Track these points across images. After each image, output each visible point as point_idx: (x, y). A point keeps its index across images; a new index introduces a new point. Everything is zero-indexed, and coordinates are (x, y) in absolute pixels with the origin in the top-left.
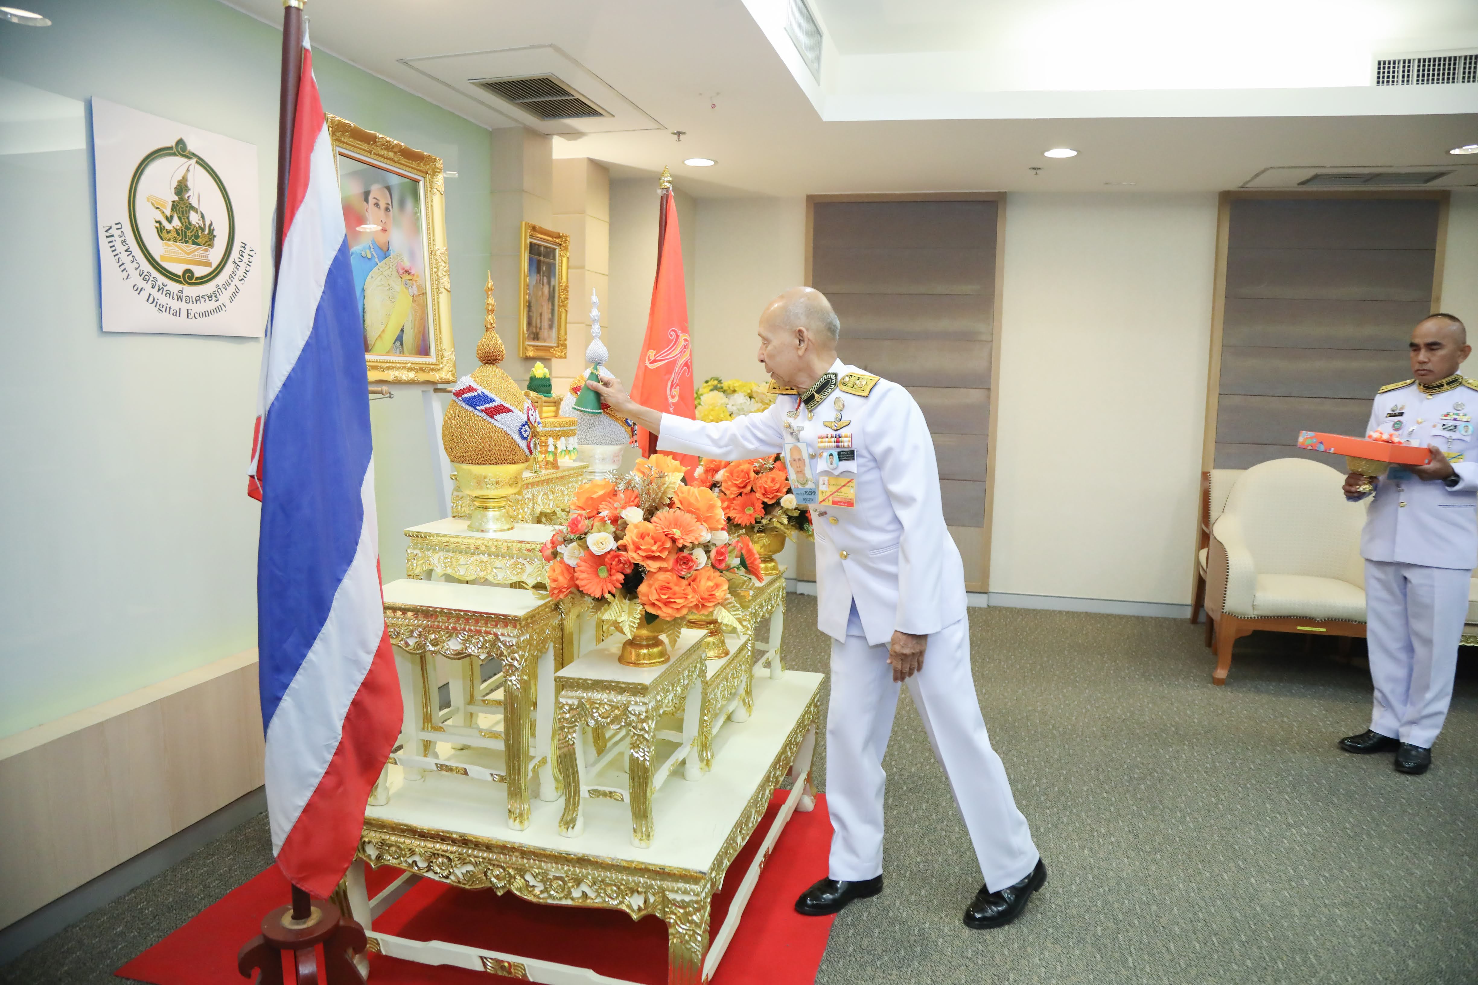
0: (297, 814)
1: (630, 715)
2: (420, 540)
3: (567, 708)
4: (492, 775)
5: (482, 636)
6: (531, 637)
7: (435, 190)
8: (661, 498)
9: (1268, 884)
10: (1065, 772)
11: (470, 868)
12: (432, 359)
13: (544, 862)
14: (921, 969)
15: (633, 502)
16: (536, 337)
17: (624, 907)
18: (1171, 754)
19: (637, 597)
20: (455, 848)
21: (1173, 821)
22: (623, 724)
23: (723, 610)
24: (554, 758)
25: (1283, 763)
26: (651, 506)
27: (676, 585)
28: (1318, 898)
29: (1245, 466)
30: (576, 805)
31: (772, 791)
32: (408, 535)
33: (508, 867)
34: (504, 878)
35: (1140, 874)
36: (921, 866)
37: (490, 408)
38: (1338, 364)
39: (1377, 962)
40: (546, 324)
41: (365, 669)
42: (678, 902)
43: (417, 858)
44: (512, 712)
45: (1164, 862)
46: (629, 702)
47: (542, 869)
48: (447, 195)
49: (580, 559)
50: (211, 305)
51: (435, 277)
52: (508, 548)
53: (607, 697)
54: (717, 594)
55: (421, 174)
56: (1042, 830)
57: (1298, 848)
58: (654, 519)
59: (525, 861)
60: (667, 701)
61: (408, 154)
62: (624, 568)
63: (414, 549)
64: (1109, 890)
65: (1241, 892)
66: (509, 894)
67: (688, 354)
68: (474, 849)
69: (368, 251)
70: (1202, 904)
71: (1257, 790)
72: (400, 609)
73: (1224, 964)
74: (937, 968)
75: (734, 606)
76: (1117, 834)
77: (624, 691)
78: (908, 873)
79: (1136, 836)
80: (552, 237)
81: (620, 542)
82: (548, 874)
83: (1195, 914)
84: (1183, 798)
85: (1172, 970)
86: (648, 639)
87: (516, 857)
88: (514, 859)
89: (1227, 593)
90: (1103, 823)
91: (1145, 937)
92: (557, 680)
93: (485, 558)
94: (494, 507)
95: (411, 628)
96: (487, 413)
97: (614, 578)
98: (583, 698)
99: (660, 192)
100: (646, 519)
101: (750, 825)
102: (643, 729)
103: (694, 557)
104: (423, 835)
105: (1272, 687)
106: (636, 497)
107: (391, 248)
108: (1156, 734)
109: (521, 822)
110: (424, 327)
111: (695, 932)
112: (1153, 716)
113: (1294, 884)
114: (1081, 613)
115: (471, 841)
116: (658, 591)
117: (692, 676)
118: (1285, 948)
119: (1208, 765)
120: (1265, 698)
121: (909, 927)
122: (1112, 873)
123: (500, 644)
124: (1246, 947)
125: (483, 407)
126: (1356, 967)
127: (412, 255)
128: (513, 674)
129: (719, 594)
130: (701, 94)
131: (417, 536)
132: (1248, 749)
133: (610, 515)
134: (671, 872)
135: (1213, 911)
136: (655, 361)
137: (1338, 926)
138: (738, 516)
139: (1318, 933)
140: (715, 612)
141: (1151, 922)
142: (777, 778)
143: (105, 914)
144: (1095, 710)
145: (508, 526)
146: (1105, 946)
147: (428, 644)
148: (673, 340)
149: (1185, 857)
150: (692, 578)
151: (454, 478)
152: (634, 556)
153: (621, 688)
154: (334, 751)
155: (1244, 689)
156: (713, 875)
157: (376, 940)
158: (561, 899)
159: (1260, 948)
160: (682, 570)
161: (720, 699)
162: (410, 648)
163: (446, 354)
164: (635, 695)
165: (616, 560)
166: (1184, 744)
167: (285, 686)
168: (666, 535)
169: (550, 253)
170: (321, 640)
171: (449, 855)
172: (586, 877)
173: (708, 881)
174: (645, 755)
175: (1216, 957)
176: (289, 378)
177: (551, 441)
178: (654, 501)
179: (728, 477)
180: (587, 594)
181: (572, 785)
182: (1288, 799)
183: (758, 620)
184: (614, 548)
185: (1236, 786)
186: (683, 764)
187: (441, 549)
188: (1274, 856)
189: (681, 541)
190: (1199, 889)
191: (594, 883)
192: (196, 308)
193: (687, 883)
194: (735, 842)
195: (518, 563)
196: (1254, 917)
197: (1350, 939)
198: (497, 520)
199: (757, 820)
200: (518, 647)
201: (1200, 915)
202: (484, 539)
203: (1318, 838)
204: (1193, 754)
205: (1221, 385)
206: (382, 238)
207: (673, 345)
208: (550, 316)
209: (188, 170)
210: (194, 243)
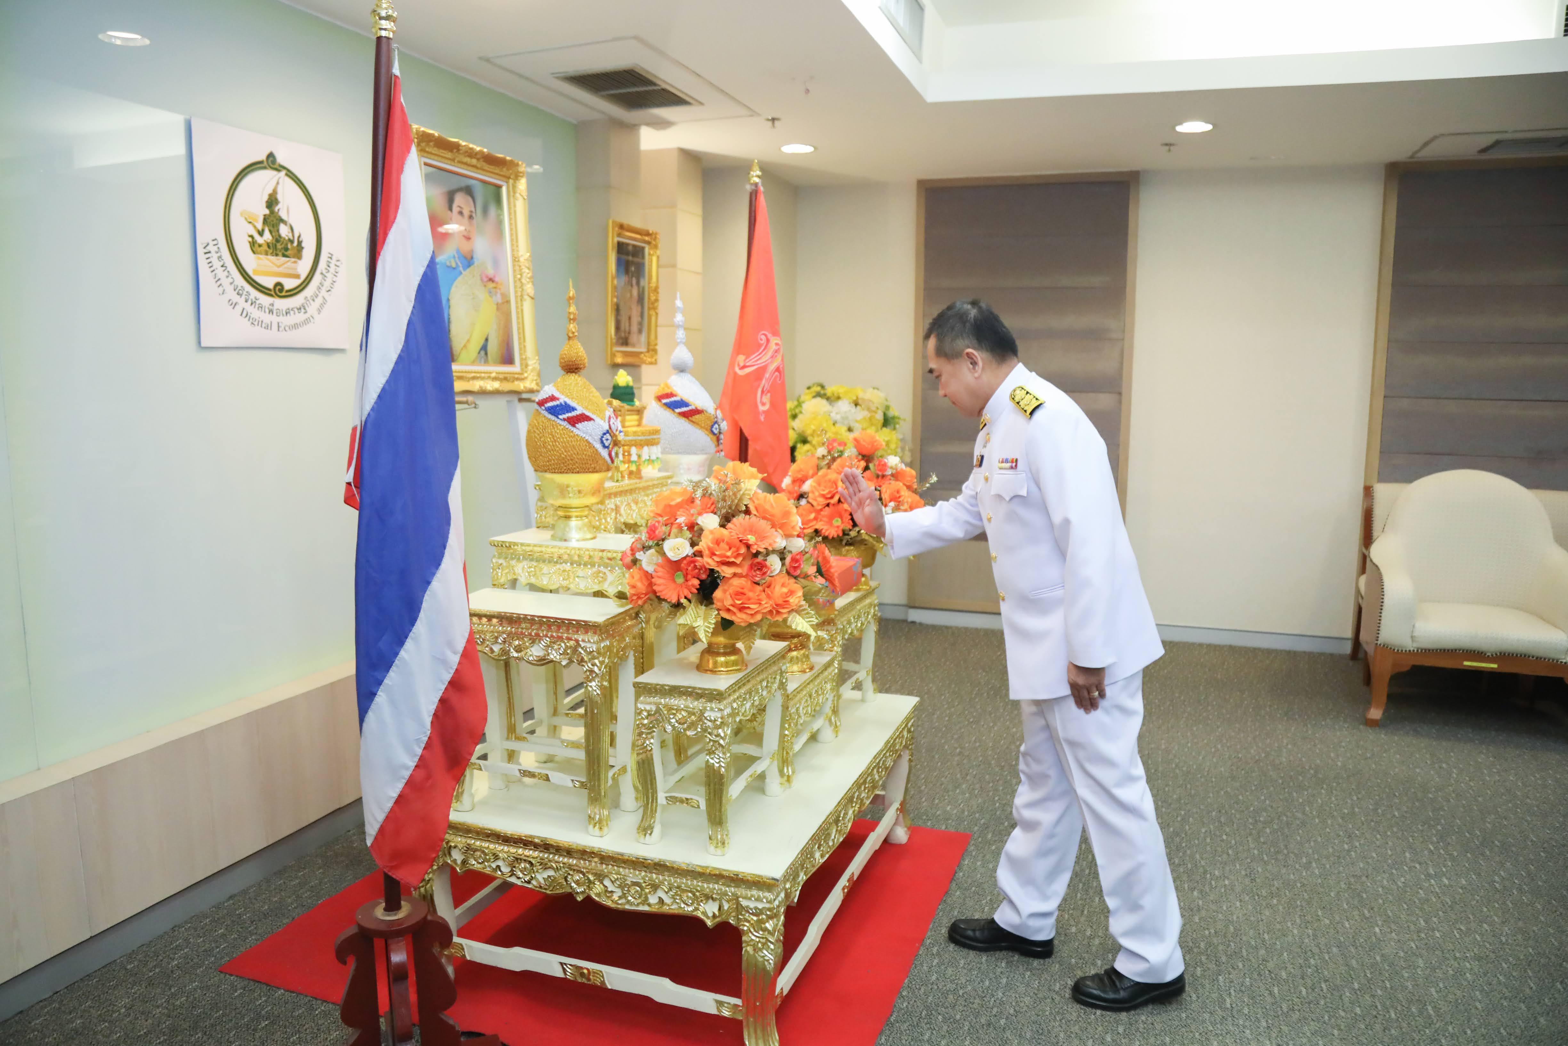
0: (390, 804)
1: (706, 721)
2: (505, 549)
3: (645, 714)
4: (573, 780)
5: (564, 642)
6: (611, 643)
7: (518, 195)
8: (737, 505)
9: (1393, 934)
10: (1183, 813)
11: (551, 873)
12: (515, 368)
13: (624, 867)
14: (1004, 999)
15: (709, 508)
16: (625, 342)
17: (699, 914)
18: (1306, 798)
19: (712, 603)
20: (536, 854)
21: (1297, 866)
22: (699, 730)
23: (798, 617)
24: (635, 767)
25: (1433, 811)
26: (728, 513)
27: (751, 591)
28: (1449, 951)
29: (1409, 478)
30: (654, 812)
31: (856, 812)
32: (494, 545)
33: (588, 872)
34: (583, 884)
35: (1252, 918)
37: (568, 412)
39: (1503, 1017)
40: (635, 328)
41: (451, 668)
42: (751, 909)
43: (500, 863)
44: (592, 718)
45: (1281, 907)
46: (705, 709)
47: (620, 875)
48: (530, 200)
49: (657, 564)
50: (300, 317)
51: (519, 284)
52: (590, 557)
53: (684, 703)
54: (791, 601)
55: (504, 179)
57: (1434, 900)
58: (730, 525)
59: (604, 866)
60: (743, 710)
61: (491, 160)
62: (699, 574)
63: (499, 558)
64: (1216, 933)
65: (1362, 940)
66: (588, 899)
67: (779, 359)
68: (555, 854)
69: (453, 261)
70: (1316, 950)
71: (1398, 838)
72: (485, 616)
73: (1330, 1009)
74: (1022, 999)
75: (808, 613)
76: (1232, 877)
77: (701, 697)
79: (1253, 880)
80: (640, 235)
81: (696, 548)
82: (626, 880)
83: (1306, 960)
84: (1312, 844)
85: (1272, 1013)
86: (725, 647)
87: (596, 862)
88: (593, 864)
89: (1382, 622)
90: (1218, 865)
91: (1248, 979)
92: (636, 685)
93: (568, 566)
94: (577, 517)
95: (496, 634)
96: (569, 423)
97: (690, 583)
98: (661, 703)
99: (748, 188)
100: (723, 526)
101: (831, 843)
102: (718, 735)
103: (768, 563)
104: (507, 840)
105: (1434, 731)
106: (713, 504)
107: (474, 256)
108: (1291, 777)
109: (600, 828)
110: (508, 336)
111: (768, 940)
112: (1291, 758)
113: (1423, 935)
114: (1224, 646)
115: (552, 846)
116: (733, 596)
117: (771, 687)
118: (1401, 999)
119: (1346, 811)
120: (1424, 742)
122: (1220, 915)
123: (580, 650)
124: (1358, 995)
125: (566, 416)
126: (1479, 1021)
127: (496, 263)
128: (593, 680)
129: (793, 600)
130: (796, 79)
131: (502, 546)
132: (1395, 795)
133: (687, 521)
134: (745, 878)
135: (1327, 958)
136: (744, 367)
137: (1466, 980)
138: (825, 527)
139: (1441, 985)
140: (790, 619)
141: (1256, 966)
142: (862, 800)
143: (207, 918)
144: (1226, 749)
145: (589, 536)
146: (1203, 986)
147: (512, 650)
148: (763, 344)
149: (1304, 904)
150: (766, 584)
151: (539, 488)
152: (710, 562)
153: (697, 694)
154: (423, 746)
155: (1401, 732)
156: (788, 886)
157: (461, 945)
158: (638, 905)
159: (1373, 996)
160: (756, 576)
161: (802, 715)
162: (495, 654)
163: (530, 362)
164: (711, 701)
165: (692, 565)
166: (1322, 788)
167: (380, 683)
168: (741, 541)
169: (638, 252)
170: (412, 639)
171: (531, 860)
172: (662, 883)
173: (781, 890)
174: (719, 761)
175: (1322, 1002)
176: (383, 390)
177: (634, 450)
178: (730, 508)
179: (815, 487)
180: (664, 600)
181: (650, 791)
182: (1432, 848)
183: (846, 637)
184: (690, 554)
185: (1375, 833)
186: (762, 777)
187: (525, 559)
188: (1405, 906)
189: (755, 547)
190: (1315, 936)
191: (670, 889)
192: (286, 321)
193: (762, 890)
194: (813, 857)
195: (600, 572)
196: (1372, 966)
197: (1477, 993)
198: (580, 529)
199: (838, 839)
200: (599, 652)
201: (1312, 961)
202: (567, 548)
203: (1460, 890)
204: (1330, 798)
205: (1386, 386)
206: (465, 246)
207: (764, 350)
208: (639, 319)
209: (278, 183)
210: (284, 256)
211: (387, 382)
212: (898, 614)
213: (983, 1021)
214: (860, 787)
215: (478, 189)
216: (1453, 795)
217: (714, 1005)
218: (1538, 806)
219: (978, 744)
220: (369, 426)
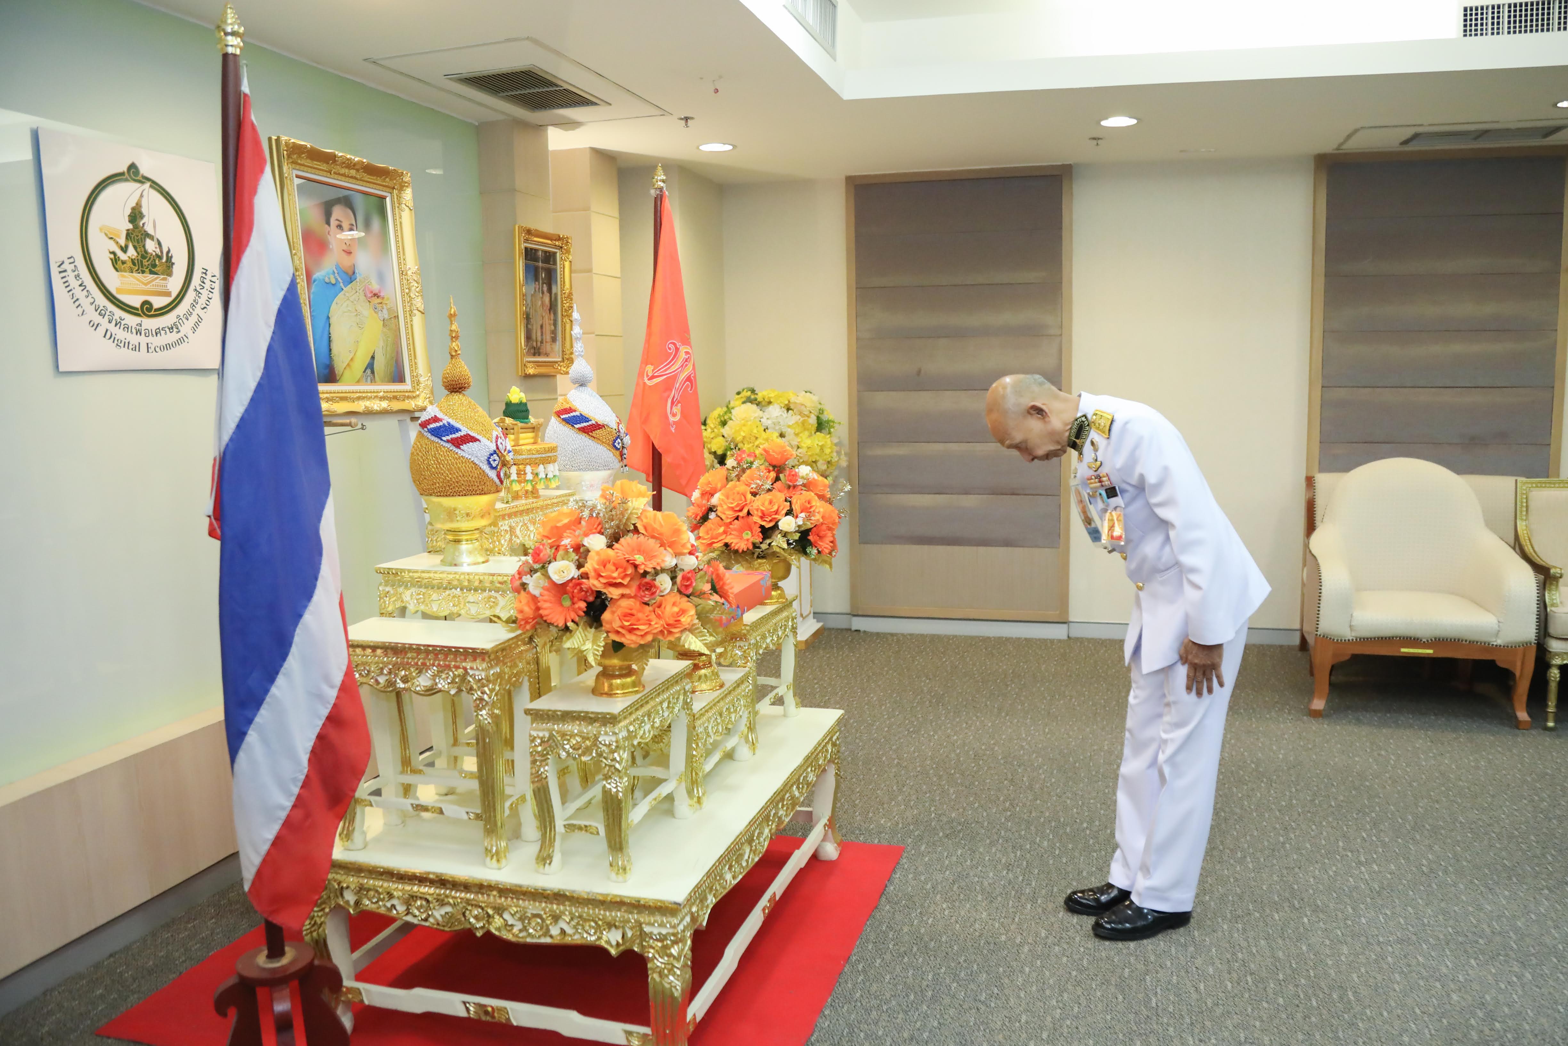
0: (265, 848)
1: (600, 746)
2: (391, 577)
3: (539, 741)
4: (467, 813)
5: (452, 671)
6: (502, 670)
7: (403, 206)
8: (626, 524)
9: (1321, 923)
11: (448, 909)
12: (407, 386)
13: (523, 900)
14: (929, 1012)
15: (596, 529)
16: (537, 352)
17: (603, 943)
18: (1244, 792)
19: (601, 625)
20: (432, 890)
21: (1232, 861)
22: (594, 755)
23: (691, 636)
24: (532, 795)
25: (1368, 799)
26: (615, 533)
27: (639, 611)
28: (1373, 936)
29: (1347, 467)
30: (552, 841)
31: (773, 831)
32: (379, 572)
33: (486, 907)
34: (483, 919)
36: (946, 913)
37: (457, 438)
38: (1457, 348)
40: (548, 337)
41: (329, 703)
42: (655, 936)
43: (395, 902)
44: (483, 748)
45: (1212, 903)
46: (599, 733)
47: (520, 907)
48: (416, 210)
49: (543, 588)
50: (173, 337)
51: (407, 298)
52: (481, 581)
53: (577, 728)
54: (683, 620)
55: (388, 190)
56: (1085, 874)
57: (1363, 886)
58: (617, 546)
59: (503, 899)
60: (642, 732)
61: (371, 170)
62: (585, 597)
63: (386, 586)
65: (1290, 932)
66: (488, 934)
67: (690, 368)
68: (452, 890)
69: (332, 277)
70: (1244, 944)
71: (1333, 828)
72: (369, 647)
73: (1254, 1002)
74: (946, 1011)
75: (701, 632)
77: (595, 721)
78: (931, 920)
80: (551, 240)
81: (582, 570)
82: (526, 913)
83: (1234, 954)
84: (1248, 838)
85: (1197, 1009)
86: (621, 668)
87: (494, 896)
88: (492, 898)
89: (1321, 612)
91: (1175, 978)
92: (531, 711)
93: (457, 592)
94: (467, 540)
95: (381, 665)
96: (453, 444)
97: (576, 606)
98: (554, 729)
99: (653, 192)
100: (610, 546)
101: (744, 864)
102: (614, 760)
103: (657, 583)
104: (401, 877)
106: (599, 524)
107: (357, 271)
109: (498, 861)
110: (397, 352)
111: (674, 966)
112: (1234, 753)
113: (1349, 923)
115: (448, 881)
116: (622, 618)
117: (674, 708)
118: (1324, 986)
119: (1284, 803)
120: (1364, 730)
121: (923, 973)
123: (469, 678)
124: (1282, 986)
125: (449, 438)
127: (381, 277)
128: (483, 708)
129: (685, 620)
130: (701, 78)
131: (389, 573)
132: (1333, 785)
133: (573, 543)
134: (646, 904)
135: (1254, 951)
136: (653, 377)
137: (1387, 963)
138: (735, 541)
139: (1363, 970)
140: (683, 638)
142: (780, 818)
143: (84, 979)
145: (481, 559)
146: (1130, 988)
147: (398, 681)
148: (671, 354)
149: (1236, 898)
150: (656, 604)
151: (424, 512)
152: (596, 584)
153: (591, 718)
154: (300, 784)
155: (1343, 721)
156: (694, 909)
157: (359, 989)
158: (539, 937)
159: (1297, 986)
160: (645, 597)
161: (711, 734)
162: (381, 686)
163: (422, 379)
164: (605, 725)
165: (578, 587)
166: (1262, 781)
167: (250, 721)
168: (628, 561)
169: (549, 257)
170: (284, 675)
171: (428, 897)
172: (563, 913)
173: (686, 914)
174: (617, 786)
175: (1247, 995)
176: (242, 419)
177: (529, 469)
178: (618, 527)
179: (723, 500)
180: (552, 624)
181: (547, 819)
182: (1365, 836)
183: (761, 652)
184: (576, 576)
185: (1310, 824)
186: (670, 798)
187: (413, 585)
188: (1335, 895)
189: (643, 567)
190: (1244, 930)
191: (572, 919)
192: (156, 341)
193: (665, 915)
194: (724, 879)
195: (490, 597)
196: (1298, 955)
197: (1397, 975)
198: (470, 552)
199: (753, 859)
200: (488, 681)
201: (1240, 955)
202: (455, 573)
203: (1389, 876)
204: (1269, 791)
205: (1323, 376)
206: (346, 261)
207: (672, 360)
208: (553, 328)
209: (142, 196)
210: (151, 272)
211: (246, 411)
212: (840, 623)
213: (906, 1035)
214: (777, 804)
215: (359, 202)
216: (1390, 782)
217: (623, 1035)
218: (1469, 788)
219: (916, 754)
220: (228, 457)
